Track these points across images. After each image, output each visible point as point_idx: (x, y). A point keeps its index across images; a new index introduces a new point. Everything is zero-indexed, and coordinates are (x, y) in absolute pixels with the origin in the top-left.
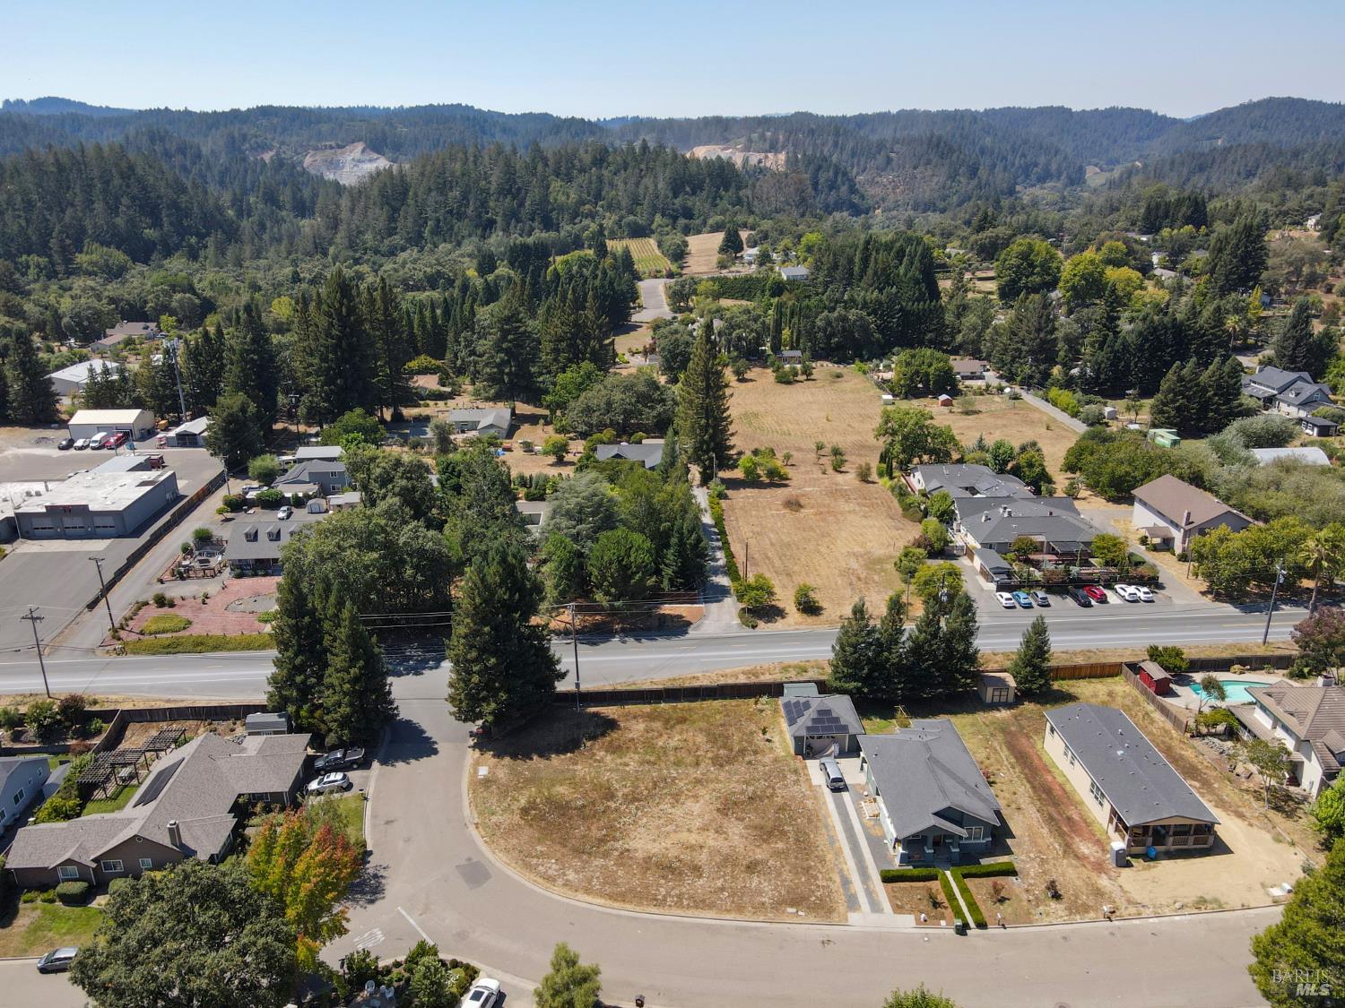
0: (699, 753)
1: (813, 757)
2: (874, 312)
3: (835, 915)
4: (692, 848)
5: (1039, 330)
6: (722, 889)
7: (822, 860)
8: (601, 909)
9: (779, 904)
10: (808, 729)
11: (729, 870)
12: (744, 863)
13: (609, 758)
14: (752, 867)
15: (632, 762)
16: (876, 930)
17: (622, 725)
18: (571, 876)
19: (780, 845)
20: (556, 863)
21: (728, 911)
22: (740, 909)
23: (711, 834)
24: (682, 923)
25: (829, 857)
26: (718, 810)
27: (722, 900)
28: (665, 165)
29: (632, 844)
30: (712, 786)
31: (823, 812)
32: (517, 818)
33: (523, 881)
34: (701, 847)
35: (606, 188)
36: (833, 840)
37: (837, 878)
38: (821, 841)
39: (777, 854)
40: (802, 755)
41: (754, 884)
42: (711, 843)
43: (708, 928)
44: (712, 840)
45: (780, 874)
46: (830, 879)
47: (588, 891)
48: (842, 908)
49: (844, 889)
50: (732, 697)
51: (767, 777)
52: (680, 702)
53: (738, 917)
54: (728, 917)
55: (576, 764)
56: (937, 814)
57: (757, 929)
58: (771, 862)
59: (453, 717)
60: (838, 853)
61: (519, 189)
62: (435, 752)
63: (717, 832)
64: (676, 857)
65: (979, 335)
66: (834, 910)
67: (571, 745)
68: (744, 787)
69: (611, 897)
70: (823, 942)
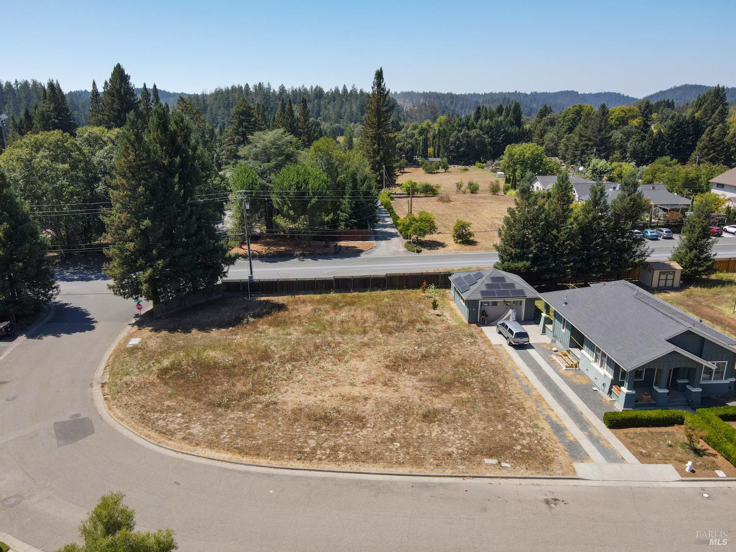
0: (366, 325)
1: (489, 324)
2: (487, 133)
3: (554, 466)
4: (355, 399)
5: (600, 131)
6: (393, 440)
7: (521, 408)
8: (224, 465)
9: (472, 455)
10: (483, 293)
11: (401, 420)
12: (421, 412)
13: (271, 329)
14: (429, 417)
15: (295, 333)
16: (624, 484)
17: (290, 308)
18: (196, 429)
19: (464, 395)
20: (182, 417)
21: (401, 464)
22: (418, 461)
23: (379, 387)
24: (334, 479)
25: (528, 404)
26: (387, 367)
27: (391, 451)
28: (357, 98)
29: (280, 397)
30: (379, 348)
31: (510, 365)
32: (153, 377)
33: (132, 436)
34: (366, 399)
35: (323, 110)
36: (528, 390)
37: (547, 427)
38: (514, 389)
39: (461, 403)
40: (476, 322)
41: (434, 434)
42: (378, 394)
43: (372, 485)
44: (378, 392)
45: (468, 422)
46: (536, 426)
47: (211, 445)
48: (563, 457)
49: (560, 437)
50: (401, 288)
51: (440, 340)
52: (349, 292)
53: (415, 471)
54: (401, 470)
55: (237, 334)
56: (671, 341)
57: (442, 485)
58: (454, 411)
59: (111, 291)
60: (539, 400)
61: (272, 108)
62: (92, 328)
63: (385, 384)
64: (334, 408)
65: (556, 145)
66: (552, 461)
67: (235, 322)
68: (416, 348)
69: (241, 451)
70: (547, 502)
